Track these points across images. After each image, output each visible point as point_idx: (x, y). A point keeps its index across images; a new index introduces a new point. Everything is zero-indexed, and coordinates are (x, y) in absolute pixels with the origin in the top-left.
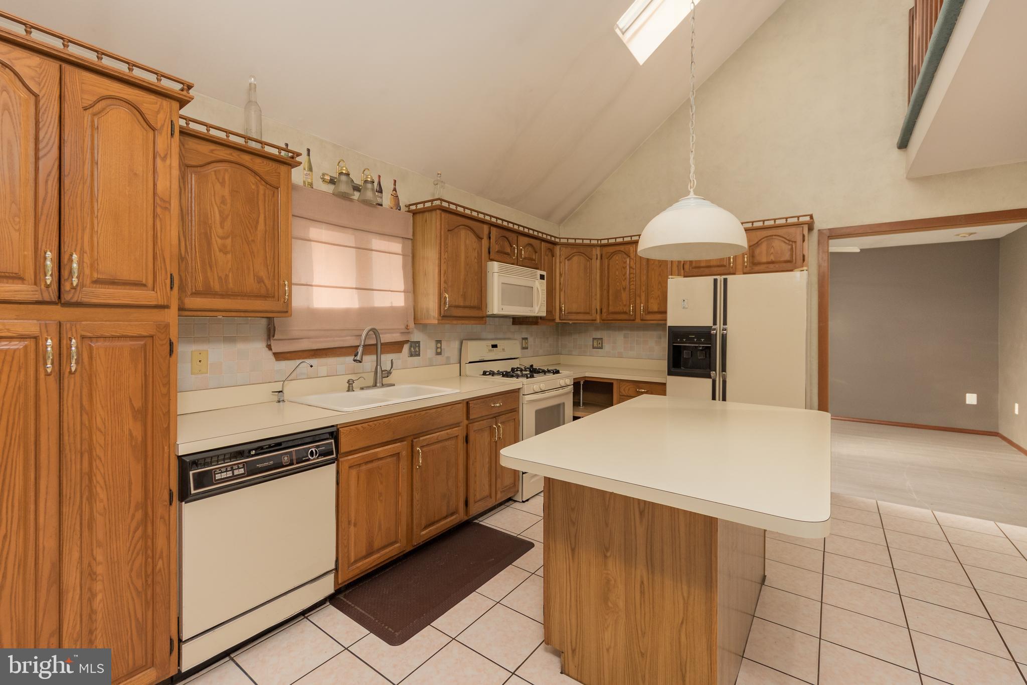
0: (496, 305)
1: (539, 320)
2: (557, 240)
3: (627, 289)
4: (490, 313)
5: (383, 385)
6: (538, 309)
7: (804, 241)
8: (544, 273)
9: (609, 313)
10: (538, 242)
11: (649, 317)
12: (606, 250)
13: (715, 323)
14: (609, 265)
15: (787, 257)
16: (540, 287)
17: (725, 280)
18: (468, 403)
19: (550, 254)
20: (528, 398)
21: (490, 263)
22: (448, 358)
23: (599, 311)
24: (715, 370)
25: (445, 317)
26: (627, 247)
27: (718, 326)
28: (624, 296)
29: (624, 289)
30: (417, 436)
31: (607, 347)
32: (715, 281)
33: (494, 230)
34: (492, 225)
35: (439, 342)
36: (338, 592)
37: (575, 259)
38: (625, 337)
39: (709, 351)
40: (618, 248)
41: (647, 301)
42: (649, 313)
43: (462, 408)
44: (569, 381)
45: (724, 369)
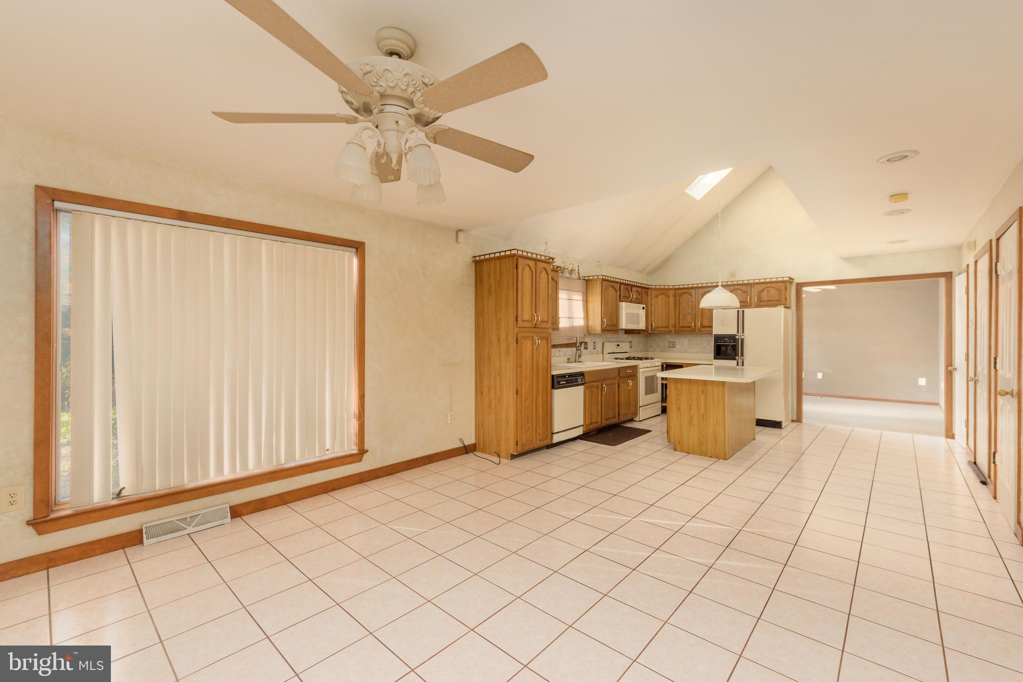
0: (624, 324)
1: (641, 331)
2: (650, 287)
3: (690, 314)
4: (621, 328)
5: (579, 362)
6: (642, 326)
7: (786, 290)
8: (644, 306)
9: (680, 327)
10: (640, 289)
11: (703, 329)
12: (677, 292)
13: (738, 332)
14: (679, 300)
15: (777, 298)
16: (642, 313)
17: (743, 311)
18: (619, 369)
19: (646, 295)
20: (641, 370)
21: (621, 303)
22: (598, 351)
23: (674, 326)
24: (738, 356)
25: (604, 330)
26: (690, 290)
27: (739, 334)
28: (689, 317)
29: (689, 314)
30: (604, 380)
31: (678, 347)
32: (738, 311)
33: (622, 286)
34: (621, 284)
35: (594, 342)
36: (584, 434)
37: (660, 297)
38: (689, 341)
39: (734, 348)
40: (684, 291)
41: (702, 321)
42: (704, 327)
43: (617, 371)
44: (660, 364)
45: (742, 355)
